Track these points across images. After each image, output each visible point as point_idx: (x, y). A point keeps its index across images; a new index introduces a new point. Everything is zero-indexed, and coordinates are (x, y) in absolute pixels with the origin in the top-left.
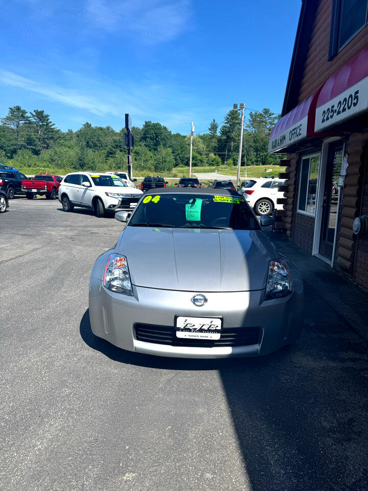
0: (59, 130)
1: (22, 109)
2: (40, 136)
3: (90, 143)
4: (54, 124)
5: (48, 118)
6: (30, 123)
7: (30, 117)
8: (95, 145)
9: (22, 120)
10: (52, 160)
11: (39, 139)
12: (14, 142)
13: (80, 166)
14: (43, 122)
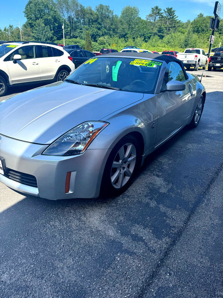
0: (180, 21)
1: (159, 8)
2: (167, 26)
3: (200, 29)
4: (177, 17)
5: (174, 12)
6: (162, 17)
7: (163, 13)
8: (203, 30)
9: (157, 16)
10: (169, 42)
11: (166, 28)
12: (150, 31)
13: (185, 46)
14: (171, 16)
